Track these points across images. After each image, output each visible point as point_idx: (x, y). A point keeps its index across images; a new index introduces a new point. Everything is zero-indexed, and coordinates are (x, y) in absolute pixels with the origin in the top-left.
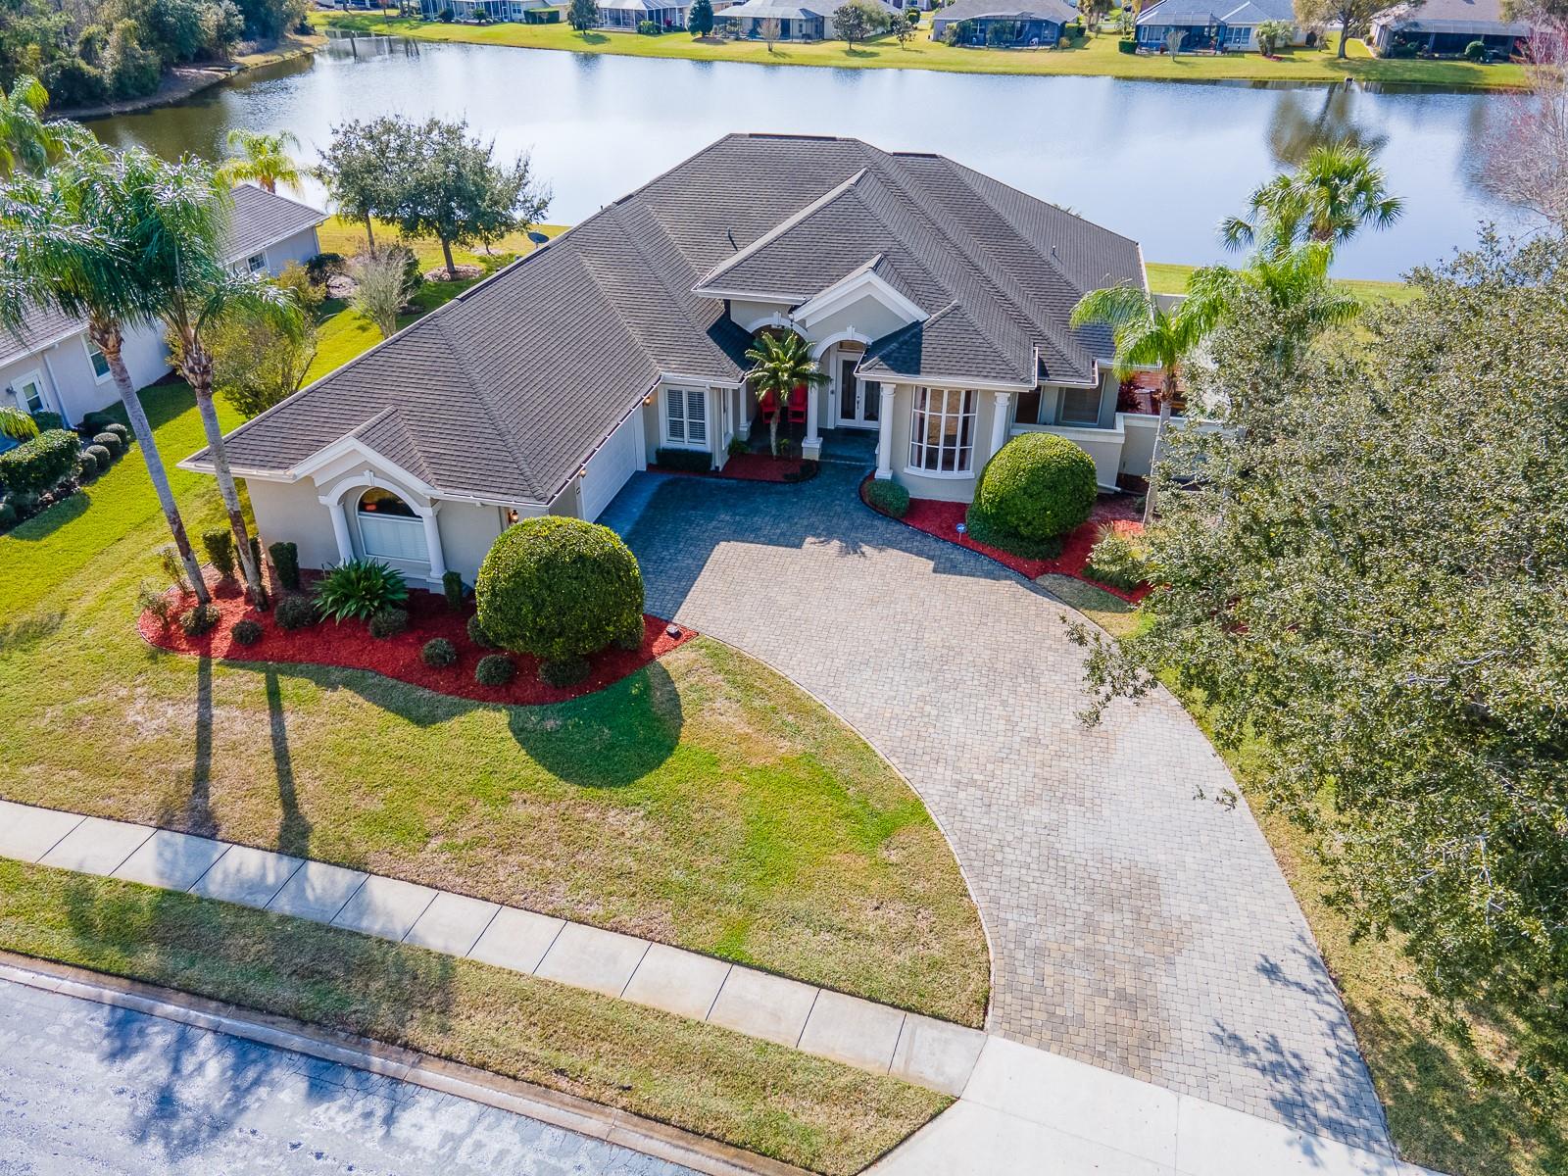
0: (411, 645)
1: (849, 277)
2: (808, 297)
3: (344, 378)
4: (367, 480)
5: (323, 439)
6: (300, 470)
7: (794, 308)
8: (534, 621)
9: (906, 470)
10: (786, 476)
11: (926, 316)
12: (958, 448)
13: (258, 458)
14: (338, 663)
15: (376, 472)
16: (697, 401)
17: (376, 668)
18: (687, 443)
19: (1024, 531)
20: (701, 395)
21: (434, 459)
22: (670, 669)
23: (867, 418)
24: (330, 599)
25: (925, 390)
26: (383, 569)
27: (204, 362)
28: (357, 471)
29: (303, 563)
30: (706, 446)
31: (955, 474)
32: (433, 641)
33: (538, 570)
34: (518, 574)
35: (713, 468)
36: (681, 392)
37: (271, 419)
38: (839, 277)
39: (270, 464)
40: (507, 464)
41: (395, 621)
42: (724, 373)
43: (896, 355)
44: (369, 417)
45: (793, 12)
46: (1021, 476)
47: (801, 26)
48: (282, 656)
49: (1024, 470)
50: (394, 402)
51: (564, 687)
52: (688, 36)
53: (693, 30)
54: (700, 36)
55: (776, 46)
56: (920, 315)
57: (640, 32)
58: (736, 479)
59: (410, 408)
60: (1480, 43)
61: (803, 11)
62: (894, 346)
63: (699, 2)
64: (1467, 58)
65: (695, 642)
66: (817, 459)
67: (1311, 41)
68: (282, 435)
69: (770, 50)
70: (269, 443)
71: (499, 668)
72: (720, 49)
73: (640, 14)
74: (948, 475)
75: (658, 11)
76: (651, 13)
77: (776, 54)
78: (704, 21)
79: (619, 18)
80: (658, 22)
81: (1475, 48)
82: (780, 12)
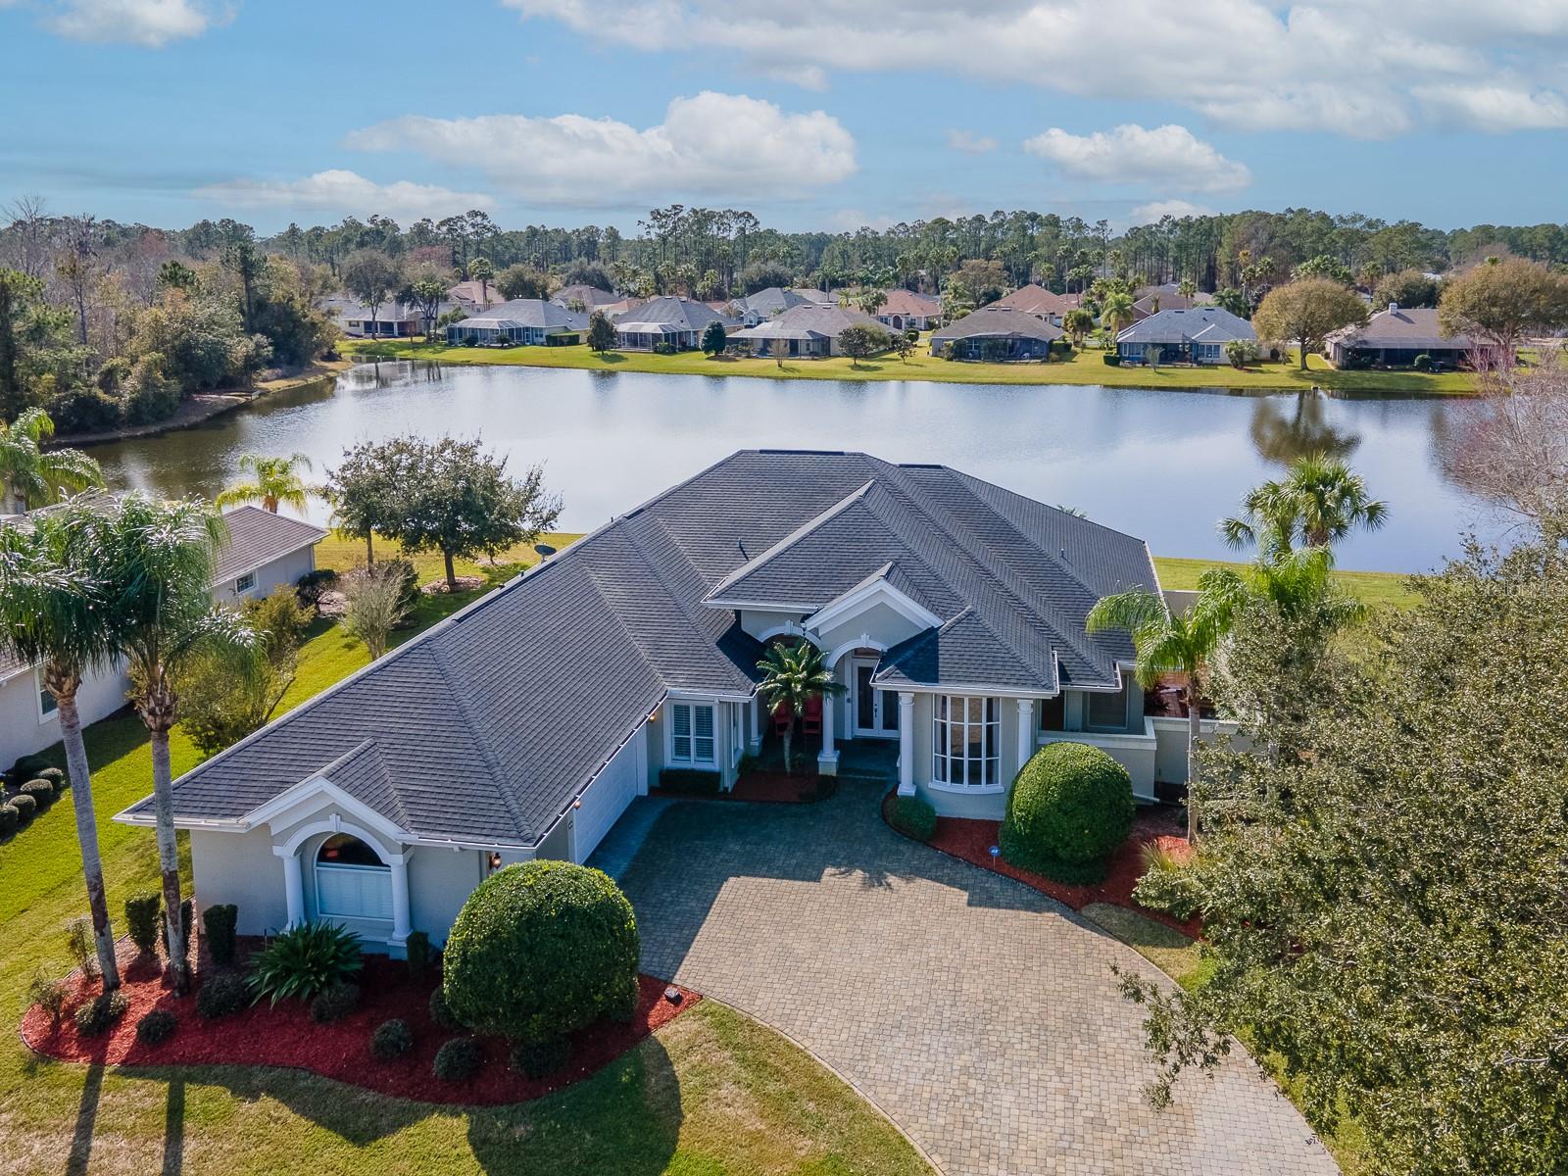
0: (359, 1030)
1: (861, 585)
2: (820, 605)
3: (321, 710)
4: (332, 826)
5: (287, 779)
6: (255, 818)
7: (806, 617)
8: (510, 994)
9: (930, 785)
10: (801, 796)
11: (940, 623)
12: (984, 759)
13: (209, 805)
14: (265, 1061)
15: (344, 815)
16: (705, 715)
17: (312, 1065)
18: (693, 763)
19: (1061, 853)
20: (710, 710)
21: (411, 799)
22: (668, 1045)
23: (886, 727)
24: (268, 975)
25: (944, 699)
26: (338, 931)
27: (167, 703)
28: (321, 815)
29: (240, 929)
30: (713, 765)
31: (983, 788)
32: (386, 1024)
33: (518, 928)
34: (494, 934)
35: (721, 790)
36: (689, 707)
38: (851, 585)
39: (222, 812)
40: (493, 801)
41: (343, 1000)
42: (734, 686)
43: (912, 662)
44: (344, 752)
45: (800, 334)
46: (1053, 791)
47: (808, 345)
48: (196, 1056)
49: (1055, 784)
50: (373, 734)
51: (540, 1078)
52: (702, 354)
53: (707, 350)
54: (713, 354)
55: (786, 363)
56: (934, 621)
57: (656, 352)
58: (746, 800)
59: (390, 741)
60: (1426, 356)
61: (810, 332)
62: (909, 653)
63: (712, 326)
64: (1418, 369)
65: (698, 1008)
66: (834, 775)
67: (1275, 356)
68: (241, 777)
69: (780, 366)
70: (224, 787)
71: (463, 1056)
72: (732, 365)
73: (656, 337)
74: (976, 789)
75: (674, 334)
76: (667, 336)
77: (786, 370)
78: (717, 342)
79: (636, 340)
80: (673, 343)
81: (1423, 360)
82: (789, 333)
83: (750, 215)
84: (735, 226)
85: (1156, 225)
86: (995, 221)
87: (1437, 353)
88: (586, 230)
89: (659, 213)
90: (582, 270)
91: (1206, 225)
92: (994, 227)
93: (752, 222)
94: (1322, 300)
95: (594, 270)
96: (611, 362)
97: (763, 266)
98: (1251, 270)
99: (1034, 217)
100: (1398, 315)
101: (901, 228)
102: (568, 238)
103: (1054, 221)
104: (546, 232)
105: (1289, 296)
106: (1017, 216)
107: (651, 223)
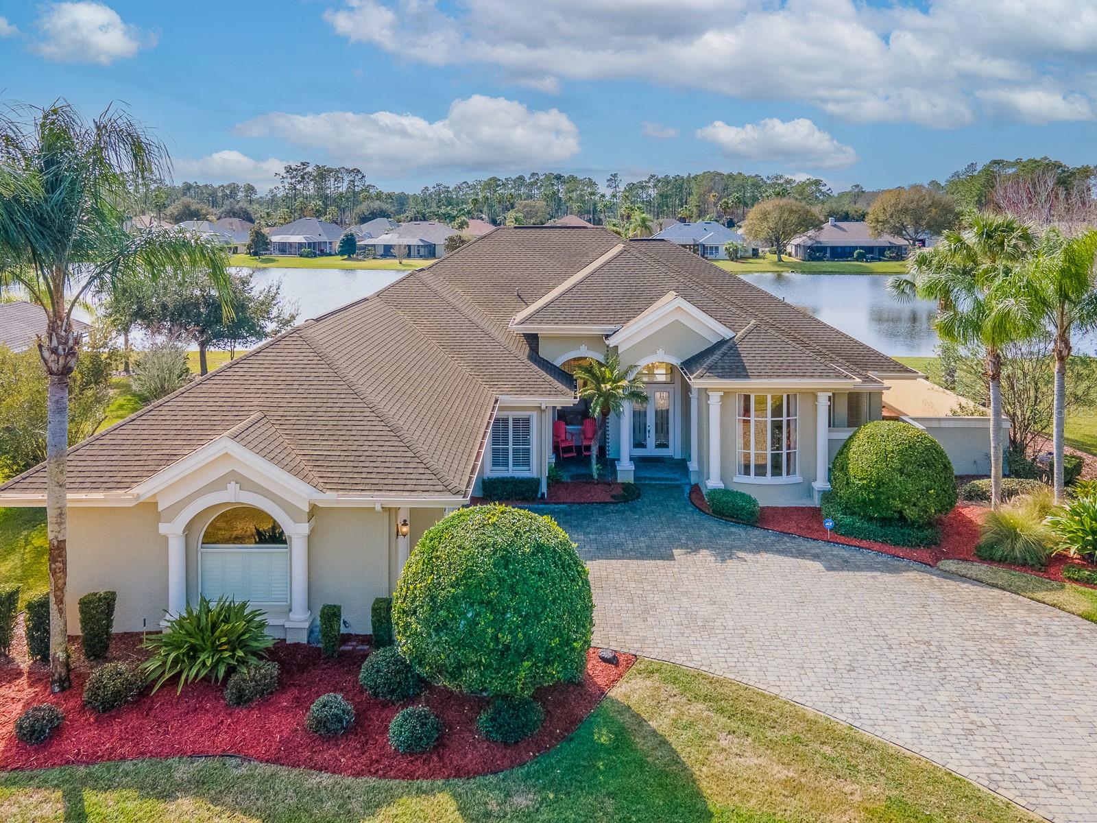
0: (286, 710)
1: (654, 307)
2: (618, 327)
3: (198, 390)
4: (232, 495)
5: (174, 452)
6: (144, 490)
7: (607, 336)
8: (496, 639)
9: (735, 479)
10: (613, 497)
11: (731, 334)
12: (784, 452)
13: (88, 480)
14: (182, 752)
15: (244, 483)
16: (523, 425)
17: (240, 752)
18: (512, 472)
19: (910, 513)
20: (527, 421)
21: (316, 462)
23: (658, 446)
24: (172, 655)
25: (747, 398)
26: (244, 606)
27: (71, 342)
28: (219, 484)
30: (533, 473)
31: (784, 479)
32: (324, 698)
33: (495, 565)
34: (470, 573)
35: (539, 496)
36: (507, 420)
37: (108, 437)
38: (641, 310)
39: (105, 485)
40: (408, 460)
41: (265, 677)
42: (557, 393)
43: (720, 364)
44: (234, 425)
45: (414, 241)
46: (892, 457)
47: (419, 250)
48: (95, 753)
49: (892, 452)
50: (261, 408)
51: (516, 742)
52: (339, 257)
53: (341, 253)
54: (346, 257)
55: (404, 261)
56: (727, 333)
57: (301, 256)
58: (564, 503)
59: (281, 413)
60: (862, 251)
61: (421, 240)
62: (716, 356)
63: (346, 236)
64: (857, 260)
65: (637, 666)
66: (632, 482)
67: (755, 254)
68: (122, 453)
69: (400, 263)
70: (104, 463)
71: (425, 724)
72: (362, 264)
73: (301, 245)
74: (777, 480)
75: (314, 243)
76: (309, 244)
77: (404, 265)
78: (349, 248)
79: (284, 249)
80: (315, 250)
81: (860, 254)
82: (406, 241)
83: (359, 171)
84: (347, 179)
85: (646, 182)
86: (532, 180)
87: (870, 250)
88: (229, 186)
89: (291, 168)
90: (232, 209)
91: (680, 182)
92: (531, 184)
93: (360, 176)
94: (791, 212)
95: (241, 208)
96: (267, 263)
97: (371, 204)
98: (725, 202)
99: (558, 177)
100: (835, 226)
101: (464, 185)
102: (215, 191)
103: (573, 179)
104: (198, 187)
105: (768, 209)
106: (547, 177)
107: (285, 175)
